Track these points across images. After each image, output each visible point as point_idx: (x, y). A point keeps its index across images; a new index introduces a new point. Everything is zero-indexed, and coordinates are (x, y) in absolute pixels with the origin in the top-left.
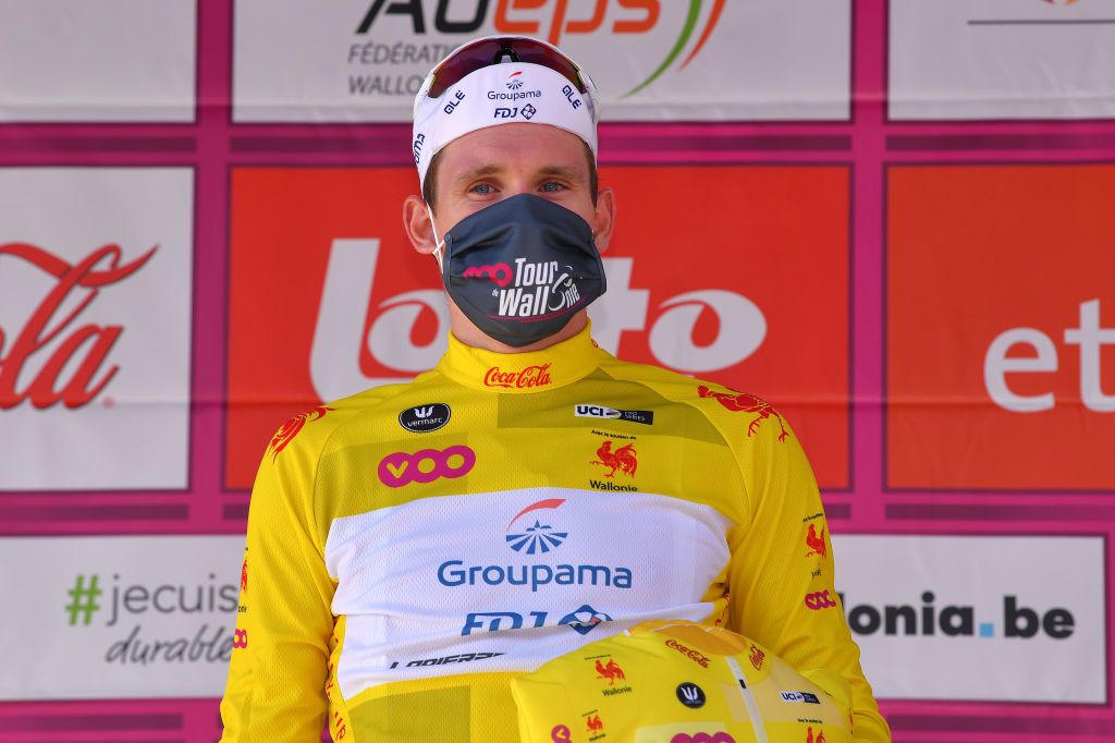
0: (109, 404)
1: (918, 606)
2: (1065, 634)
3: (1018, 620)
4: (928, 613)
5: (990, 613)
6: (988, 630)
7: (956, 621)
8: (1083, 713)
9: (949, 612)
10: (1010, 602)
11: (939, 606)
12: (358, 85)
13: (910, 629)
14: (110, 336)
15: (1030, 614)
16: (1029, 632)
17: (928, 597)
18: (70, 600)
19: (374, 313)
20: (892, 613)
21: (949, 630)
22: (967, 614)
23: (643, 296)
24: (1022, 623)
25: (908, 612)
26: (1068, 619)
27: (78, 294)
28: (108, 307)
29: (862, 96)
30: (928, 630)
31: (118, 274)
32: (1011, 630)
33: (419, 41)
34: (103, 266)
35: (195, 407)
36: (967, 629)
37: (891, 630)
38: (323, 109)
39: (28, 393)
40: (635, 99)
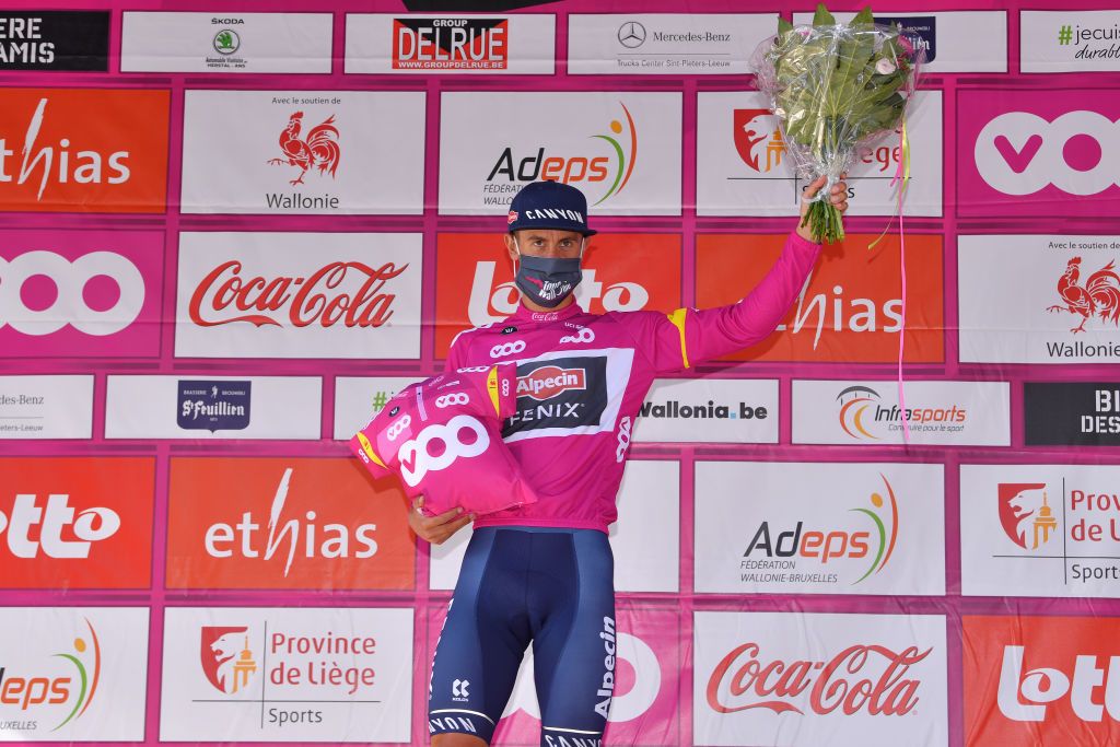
0: (389, 325)
1: (707, 407)
2: (763, 417)
3: (745, 412)
4: (711, 409)
5: (734, 409)
6: (734, 416)
7: (722, 412)
8: (770, 447)
9: (719, 409)
10: (742, 404)
11: (715, 406)
12: (487, 201)
13: (704, 416)
14: (390, 299)
15: (749, 409)
16: (749, 417)
17: (711, 403)
18: (375, 402)
19: (493, 291)
20: (697, 409)
21: (719, 416)
22: (726, 409)
23: (600, 284)
24: (747, 413)
25: (703, 409)
26: (765, 411)
27: (378, 282)
28: (389, 287)
29: (685, 207)
30: (711, 416)
31: (393, 275)
32: (743, 416)
33: (512, 184)
34: (387, 271)
35: (423, 327)
36: (726, 415)
37: (696, 416)
38: (474, 210)
39: (357, 321)
40: (597, 207)
